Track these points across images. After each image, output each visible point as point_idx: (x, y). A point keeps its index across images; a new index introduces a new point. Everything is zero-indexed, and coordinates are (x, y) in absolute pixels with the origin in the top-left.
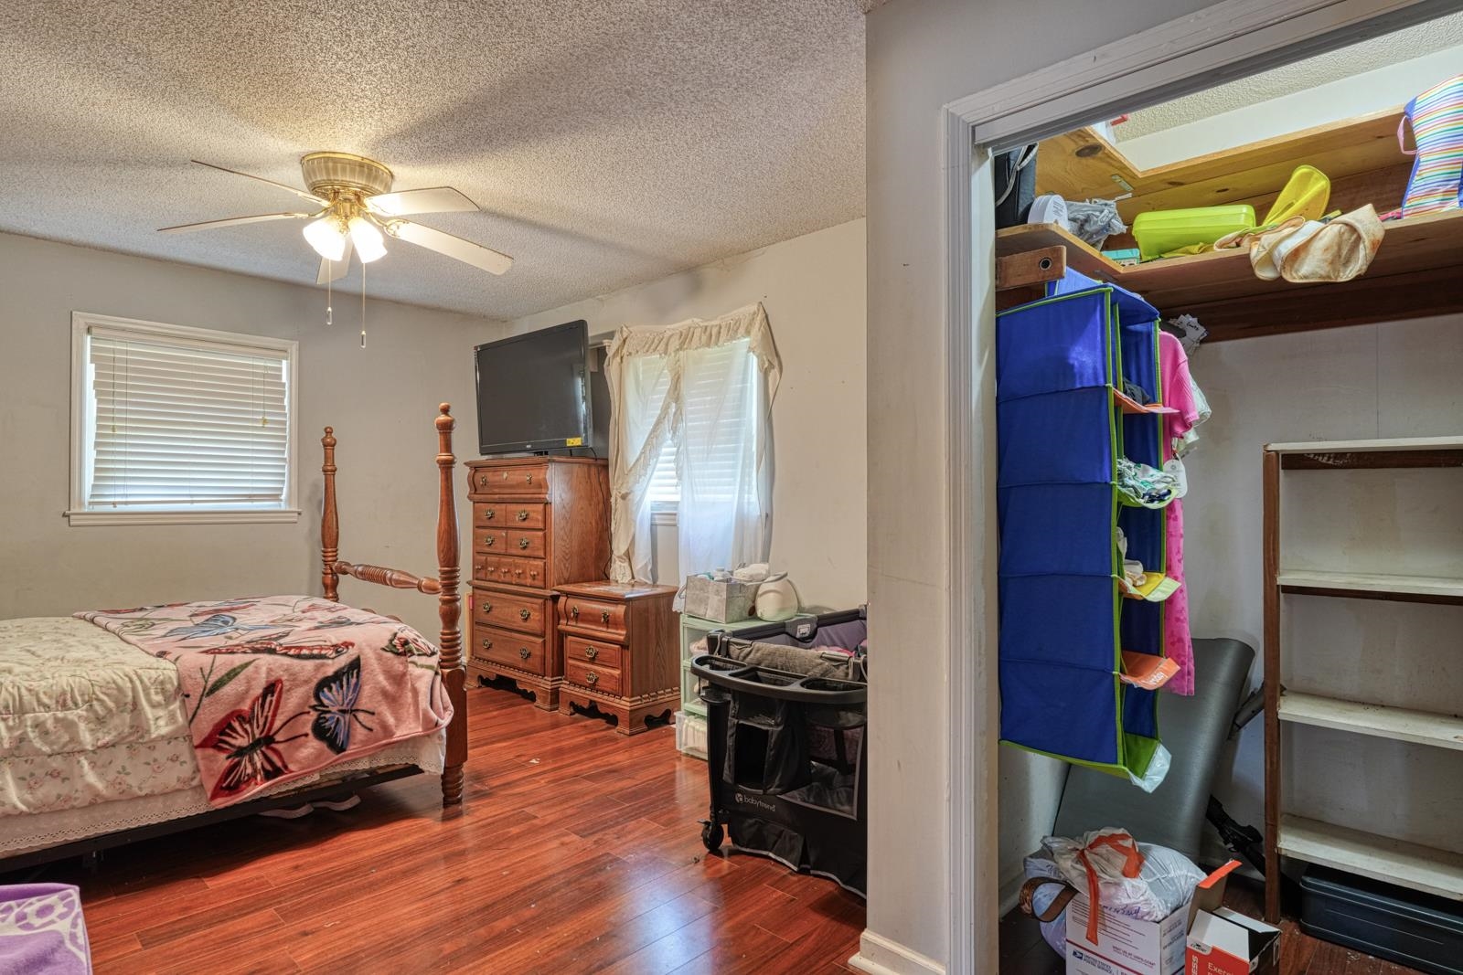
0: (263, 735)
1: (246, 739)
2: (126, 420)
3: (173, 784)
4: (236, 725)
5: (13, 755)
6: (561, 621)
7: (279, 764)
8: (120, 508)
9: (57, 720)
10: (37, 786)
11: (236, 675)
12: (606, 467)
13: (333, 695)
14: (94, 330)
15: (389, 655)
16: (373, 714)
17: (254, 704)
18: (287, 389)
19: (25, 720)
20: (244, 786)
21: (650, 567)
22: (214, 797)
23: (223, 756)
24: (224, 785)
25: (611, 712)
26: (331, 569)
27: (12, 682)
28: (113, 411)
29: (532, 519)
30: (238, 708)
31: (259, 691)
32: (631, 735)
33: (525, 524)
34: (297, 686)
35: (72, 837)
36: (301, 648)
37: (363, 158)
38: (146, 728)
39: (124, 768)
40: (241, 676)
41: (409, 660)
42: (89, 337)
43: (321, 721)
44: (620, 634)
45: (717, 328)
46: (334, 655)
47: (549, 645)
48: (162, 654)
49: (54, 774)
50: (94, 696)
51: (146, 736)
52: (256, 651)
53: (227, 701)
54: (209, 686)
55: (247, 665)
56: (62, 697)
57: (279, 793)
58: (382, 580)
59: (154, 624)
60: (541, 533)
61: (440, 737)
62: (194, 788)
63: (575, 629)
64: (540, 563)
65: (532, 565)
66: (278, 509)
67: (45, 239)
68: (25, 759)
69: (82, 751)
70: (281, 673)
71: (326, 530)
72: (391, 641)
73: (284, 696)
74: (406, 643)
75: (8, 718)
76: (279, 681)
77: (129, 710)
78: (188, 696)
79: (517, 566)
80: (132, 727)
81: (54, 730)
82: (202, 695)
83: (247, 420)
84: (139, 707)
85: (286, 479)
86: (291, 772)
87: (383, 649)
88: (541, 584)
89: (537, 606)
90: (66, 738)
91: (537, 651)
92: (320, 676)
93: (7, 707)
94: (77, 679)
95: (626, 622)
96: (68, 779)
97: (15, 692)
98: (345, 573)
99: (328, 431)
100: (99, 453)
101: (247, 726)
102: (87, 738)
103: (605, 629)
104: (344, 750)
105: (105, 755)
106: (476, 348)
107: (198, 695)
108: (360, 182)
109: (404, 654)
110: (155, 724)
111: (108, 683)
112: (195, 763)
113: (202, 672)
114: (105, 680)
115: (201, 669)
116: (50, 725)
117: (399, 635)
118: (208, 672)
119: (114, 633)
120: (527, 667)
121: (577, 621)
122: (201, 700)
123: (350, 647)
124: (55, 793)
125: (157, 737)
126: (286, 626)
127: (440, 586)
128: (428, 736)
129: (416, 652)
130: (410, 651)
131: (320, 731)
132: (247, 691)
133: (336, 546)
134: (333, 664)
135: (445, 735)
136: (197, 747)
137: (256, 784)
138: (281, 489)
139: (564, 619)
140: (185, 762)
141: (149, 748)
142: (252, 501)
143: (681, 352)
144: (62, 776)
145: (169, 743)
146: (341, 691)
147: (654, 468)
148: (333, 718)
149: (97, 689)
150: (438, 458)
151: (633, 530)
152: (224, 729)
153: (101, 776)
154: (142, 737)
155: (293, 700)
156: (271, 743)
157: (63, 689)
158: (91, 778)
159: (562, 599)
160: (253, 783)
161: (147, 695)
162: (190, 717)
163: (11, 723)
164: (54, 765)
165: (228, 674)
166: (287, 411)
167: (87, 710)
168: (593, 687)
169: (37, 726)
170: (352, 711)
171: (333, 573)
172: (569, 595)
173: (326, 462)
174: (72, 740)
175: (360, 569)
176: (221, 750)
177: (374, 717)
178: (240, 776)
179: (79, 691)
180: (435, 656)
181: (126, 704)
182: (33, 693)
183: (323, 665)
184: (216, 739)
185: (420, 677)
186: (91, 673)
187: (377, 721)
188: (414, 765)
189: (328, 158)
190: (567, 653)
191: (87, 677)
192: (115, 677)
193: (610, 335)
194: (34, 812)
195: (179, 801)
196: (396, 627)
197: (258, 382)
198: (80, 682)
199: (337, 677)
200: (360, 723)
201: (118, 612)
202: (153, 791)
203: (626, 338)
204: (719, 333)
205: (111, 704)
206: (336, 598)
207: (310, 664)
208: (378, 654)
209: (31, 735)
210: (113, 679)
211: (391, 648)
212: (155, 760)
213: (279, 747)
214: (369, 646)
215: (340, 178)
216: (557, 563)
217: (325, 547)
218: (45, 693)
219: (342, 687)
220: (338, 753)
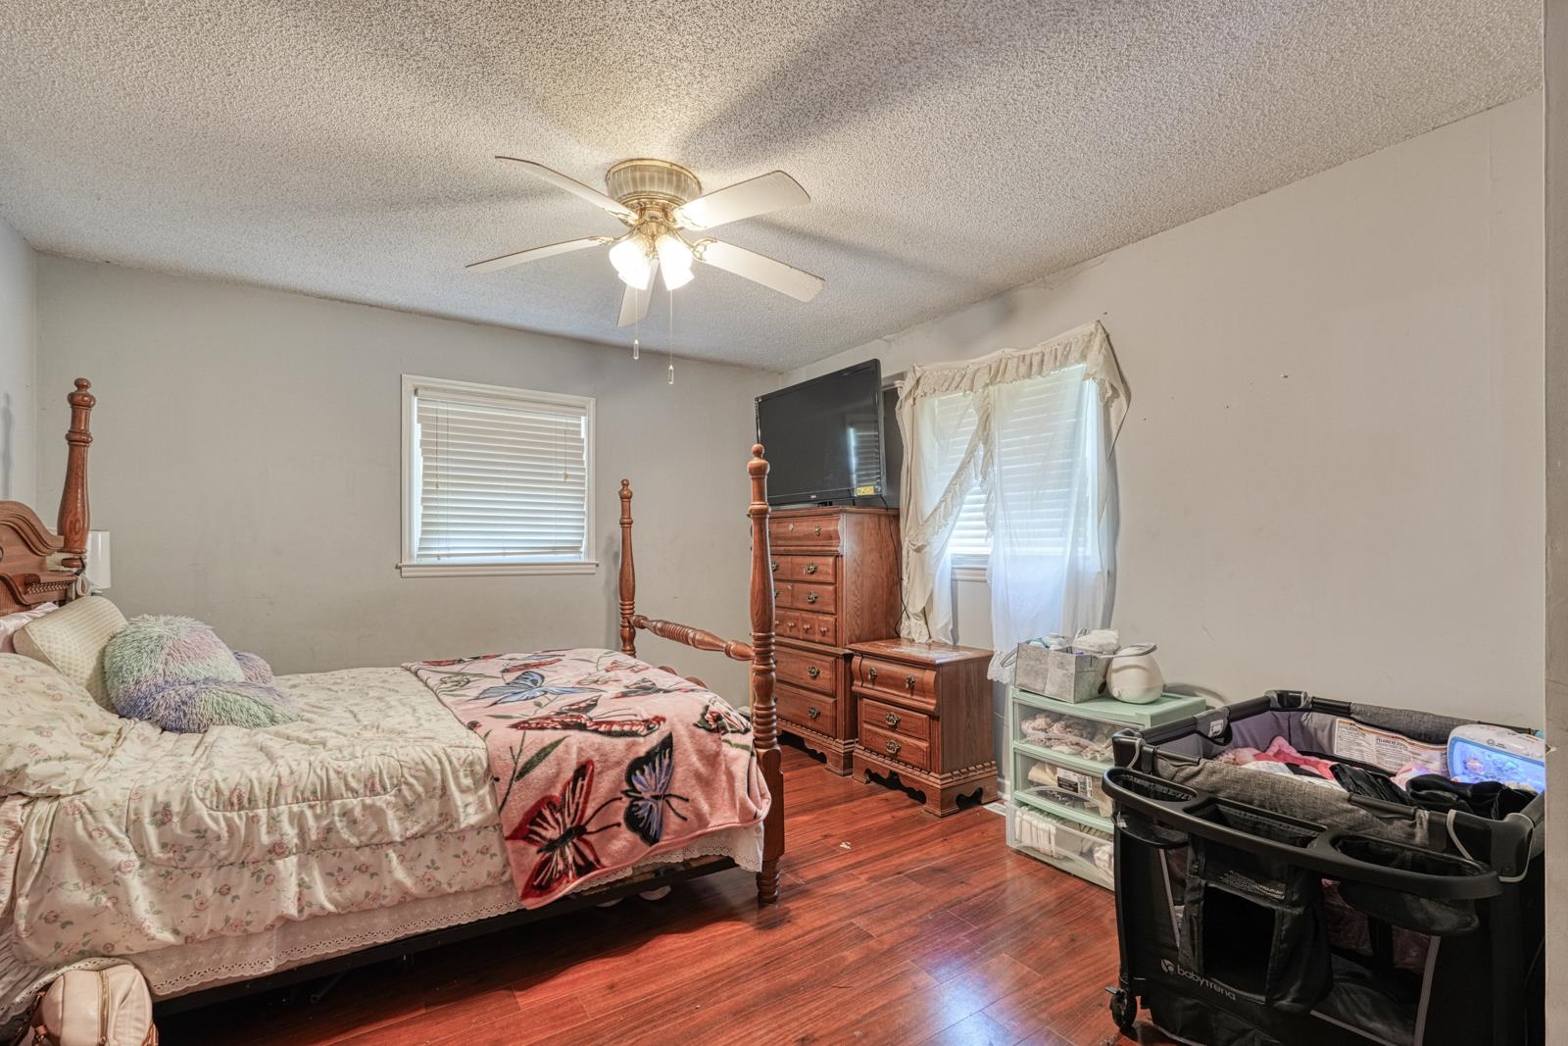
0: (575, 824)
1: (558, 831)
2: (448, 476)
3: (484, 880)
4: (547, 813)
5: (321, 847)
6: (855, 682)
7: (591, 858)
8: (444, 560)
9: (365, 807)
10: (346, 882)
11: (546, 755)
12: (896, 517)
13: (646, 779)
14: (420, 392)
15: (702, 732)
16: (687, 800)
17: (565, 790)
18: (585, 444)
19: (333, 807)
20: (556, 884)
21: (951, 627)
22: (525, 896)
23: (534, 849)
24: (535, 883)
25: (916, 788)
26: (629, 622)
27: (321, 762)
28: (437, 468)
29: (821, 573)
30: (548, 794)
31: (569, 774)
32: (943, 816)
33: (814, 578)
34: (609, 768)
35: (381, 940)
36: (611, 723)
37: (672, 164)
38: (455, 816)
39: (433, 862)
40: (551, 757)
41: (723, 737)
42: (416, 398)
43: (634, 809)
44: (930, 703)
45: (1040, 355)
46: (645, 732)
47: (841, 705)
48: (473, 726)
49: (362, 869)
50: (403, 780)
51: (456, 825)
52: (566, 726)
53: (537, 786)
54: (519, 769)
55: (558, 743)
56: (371, 781)
57: (591, 889)
58: (684, 639)
59: (469, 682)
60: (831, 588)
61: (758, 830)
62: (505, 884)
63: (872, 692)
64: (830, 619)
65: (822, 621)
66: (578, 561)
67: (378, 306)
68: (332, 851)
69: (391, 843)
70: (592, 753)
71: (624, 582)
72: (703, 715)
73: (595, 779)
74: (718, 718)
75: (315, 805)
76: (589, 762)
77: (438, 796)
78: (497, 780)
79: (804, 621)
80: (441, 815)
81: (362, 818)
82: (512, 780)
83: (550, 475)
84: (448, 793)
85: (585, 531)
86: (604, 867)
87: (696, 725)
88: (831, 640)
89: (828, 664)
90: (374, 828)
91: (828, 711)
92: (632, 757)
93: (314, 793)
94: (386, 759)
95: (936, 690)
96: (377, 874)
97: (323, 774)
98: (642, 627)
99: (625, 484)
100: (425, 508)
101: (558, 816)
102: (395, 829)
103: (909, 696)
104: (657, 841)
105: (414, 847)
106: (757, 399)
107: (508, 779)
108: (669, 192)
109: (717, 730)
110: (464, 812)
111: (417, 764)
112: (505, 855)
113: (512, 752)
114: (413, 760)
115: (511, 748)
116: (358, 812)
117: (712, 708)
118: (518, 751)
119: (432, 690)
120: (815, 726)
121: (874, 684)
122: (510, 785)
123: (662, 723)
124: (363, 891)
125: (466, 827)
126: (593, 690)
127: (753, 654)
128: (745, 828)
129: (729, 729)
130: (724, 728)
131: (633, 821)
132: (558, 774)
133: (633, 599)
134: (646, 741)
135: (762, 827)
136: (507, 839)
137: (568, 882)
138: (581, 541)
139: (858, 680)
140: (495, 855)
141: (459, 838)
142: (556, 553)
143: (990, 387)
144: (371, 870)
145: (479, 833)
146: (654, 775)
147: (956, 518)
148: (646, 805)
149: (405, 771)
150: (751, 507)
151: (931, 585)
152: (535, 818)
153: (410, 870)
154: (451, 826)
155: (605, 784)
156: (582, 834)
157: (372, 771)
158: (400, 874)
159: (856, 660)
160: (565, 881)
161: (456, 778)
162: (500, 804)
163: (318, 811)
164: (362, 858)
165: (537, 755)
166: (585, 466)
167: (395, 796)
168: (894, 757)
169: (344, 814)
170: (665, 796)
171: (631, 627)
172: (864, 655)
173: (623, 514)
174: (380, 830)
175: (659, 625)
176: (532, 842)
177: (688, 805)
178: (552, 873)
179: (388, 773)
180: (749, 734)
181: (435, 789)
182: (341, 776)
183: (634, 744)
184: (525, 831)
185: (735, 759)
186: (401, 751)
187: (691, 809)
188: (728, 857)
189: (635, 166)
190: (862, 716)
191: (396, 757)
192: (425, 757)
193: (902, 376)
194: (343, 912)
195: (490, 898)
196: (706, 697)
197: (560, 439)
198: (389, 763)
199: (649, 758)
200: (673, 810)
201: (439, 664)
202: (462, 888)
203: (920, 378)
204: (1042, 361)
205: (420, 789)
206: (633, 653)
207: (621, 742)
208: (690, 731)
209: (339, 825)
210: (421, 759)
211: (703, 724)
212: (465, 853)
213: (591, 838)
214: (681, 721)
215: (647, 189)
216: (849, 620)
217: (622, 600)
218: (353, 776)
219: (654, 769)
220: (651, 844)
